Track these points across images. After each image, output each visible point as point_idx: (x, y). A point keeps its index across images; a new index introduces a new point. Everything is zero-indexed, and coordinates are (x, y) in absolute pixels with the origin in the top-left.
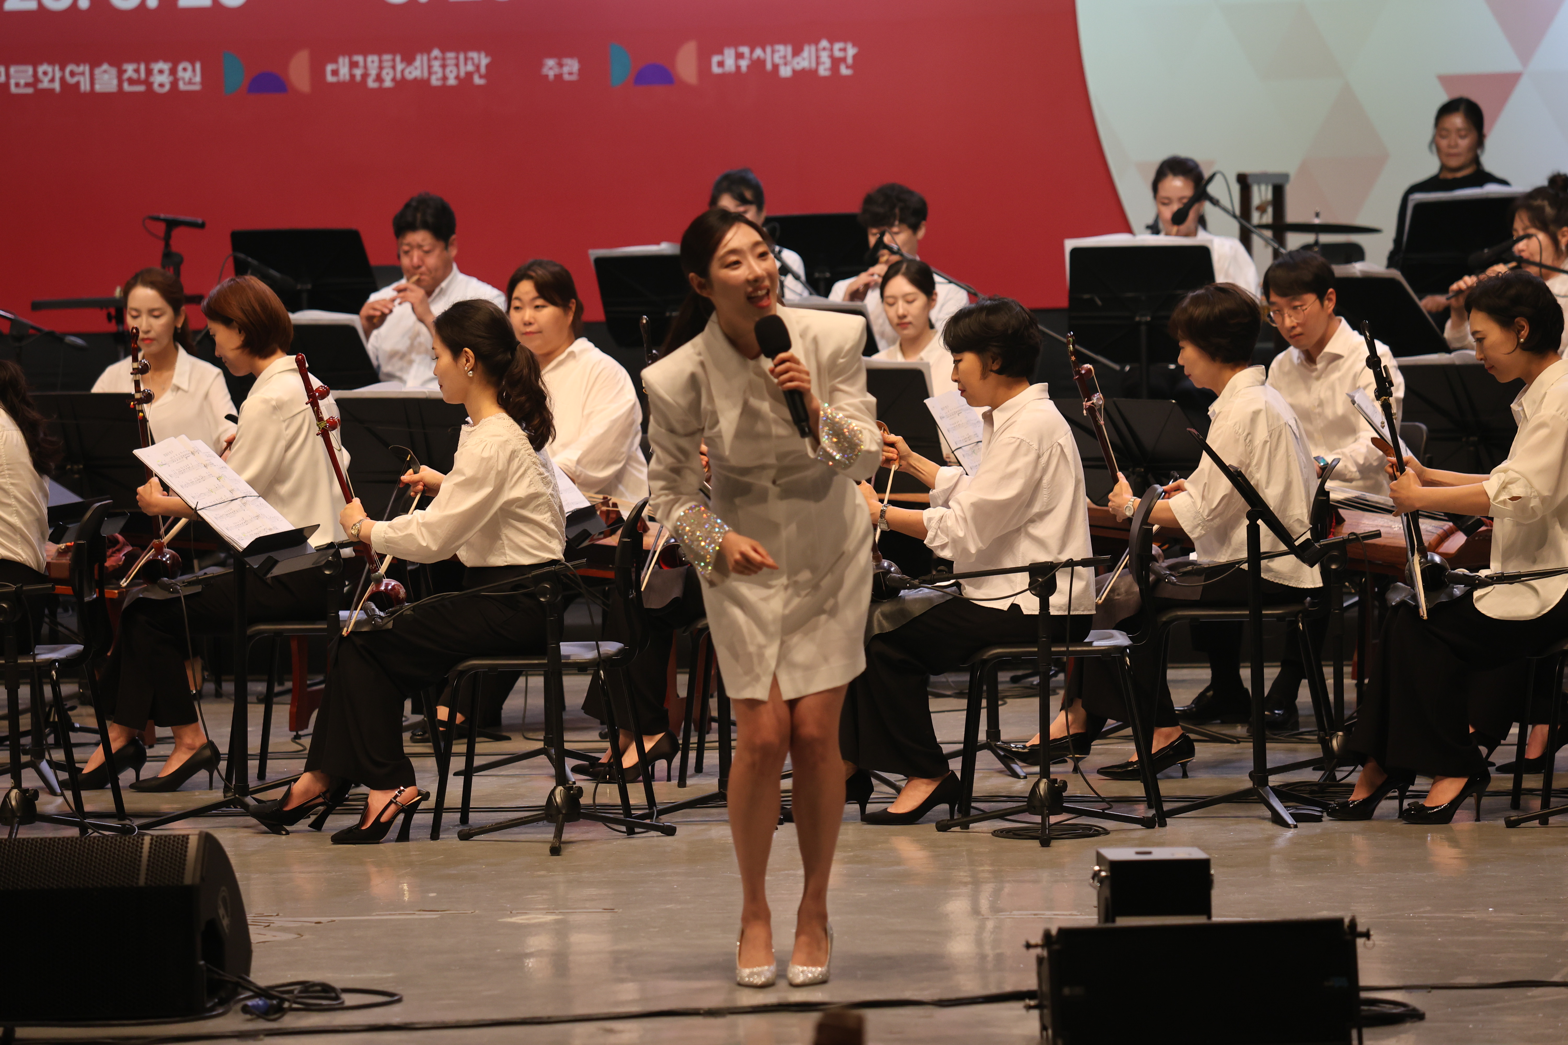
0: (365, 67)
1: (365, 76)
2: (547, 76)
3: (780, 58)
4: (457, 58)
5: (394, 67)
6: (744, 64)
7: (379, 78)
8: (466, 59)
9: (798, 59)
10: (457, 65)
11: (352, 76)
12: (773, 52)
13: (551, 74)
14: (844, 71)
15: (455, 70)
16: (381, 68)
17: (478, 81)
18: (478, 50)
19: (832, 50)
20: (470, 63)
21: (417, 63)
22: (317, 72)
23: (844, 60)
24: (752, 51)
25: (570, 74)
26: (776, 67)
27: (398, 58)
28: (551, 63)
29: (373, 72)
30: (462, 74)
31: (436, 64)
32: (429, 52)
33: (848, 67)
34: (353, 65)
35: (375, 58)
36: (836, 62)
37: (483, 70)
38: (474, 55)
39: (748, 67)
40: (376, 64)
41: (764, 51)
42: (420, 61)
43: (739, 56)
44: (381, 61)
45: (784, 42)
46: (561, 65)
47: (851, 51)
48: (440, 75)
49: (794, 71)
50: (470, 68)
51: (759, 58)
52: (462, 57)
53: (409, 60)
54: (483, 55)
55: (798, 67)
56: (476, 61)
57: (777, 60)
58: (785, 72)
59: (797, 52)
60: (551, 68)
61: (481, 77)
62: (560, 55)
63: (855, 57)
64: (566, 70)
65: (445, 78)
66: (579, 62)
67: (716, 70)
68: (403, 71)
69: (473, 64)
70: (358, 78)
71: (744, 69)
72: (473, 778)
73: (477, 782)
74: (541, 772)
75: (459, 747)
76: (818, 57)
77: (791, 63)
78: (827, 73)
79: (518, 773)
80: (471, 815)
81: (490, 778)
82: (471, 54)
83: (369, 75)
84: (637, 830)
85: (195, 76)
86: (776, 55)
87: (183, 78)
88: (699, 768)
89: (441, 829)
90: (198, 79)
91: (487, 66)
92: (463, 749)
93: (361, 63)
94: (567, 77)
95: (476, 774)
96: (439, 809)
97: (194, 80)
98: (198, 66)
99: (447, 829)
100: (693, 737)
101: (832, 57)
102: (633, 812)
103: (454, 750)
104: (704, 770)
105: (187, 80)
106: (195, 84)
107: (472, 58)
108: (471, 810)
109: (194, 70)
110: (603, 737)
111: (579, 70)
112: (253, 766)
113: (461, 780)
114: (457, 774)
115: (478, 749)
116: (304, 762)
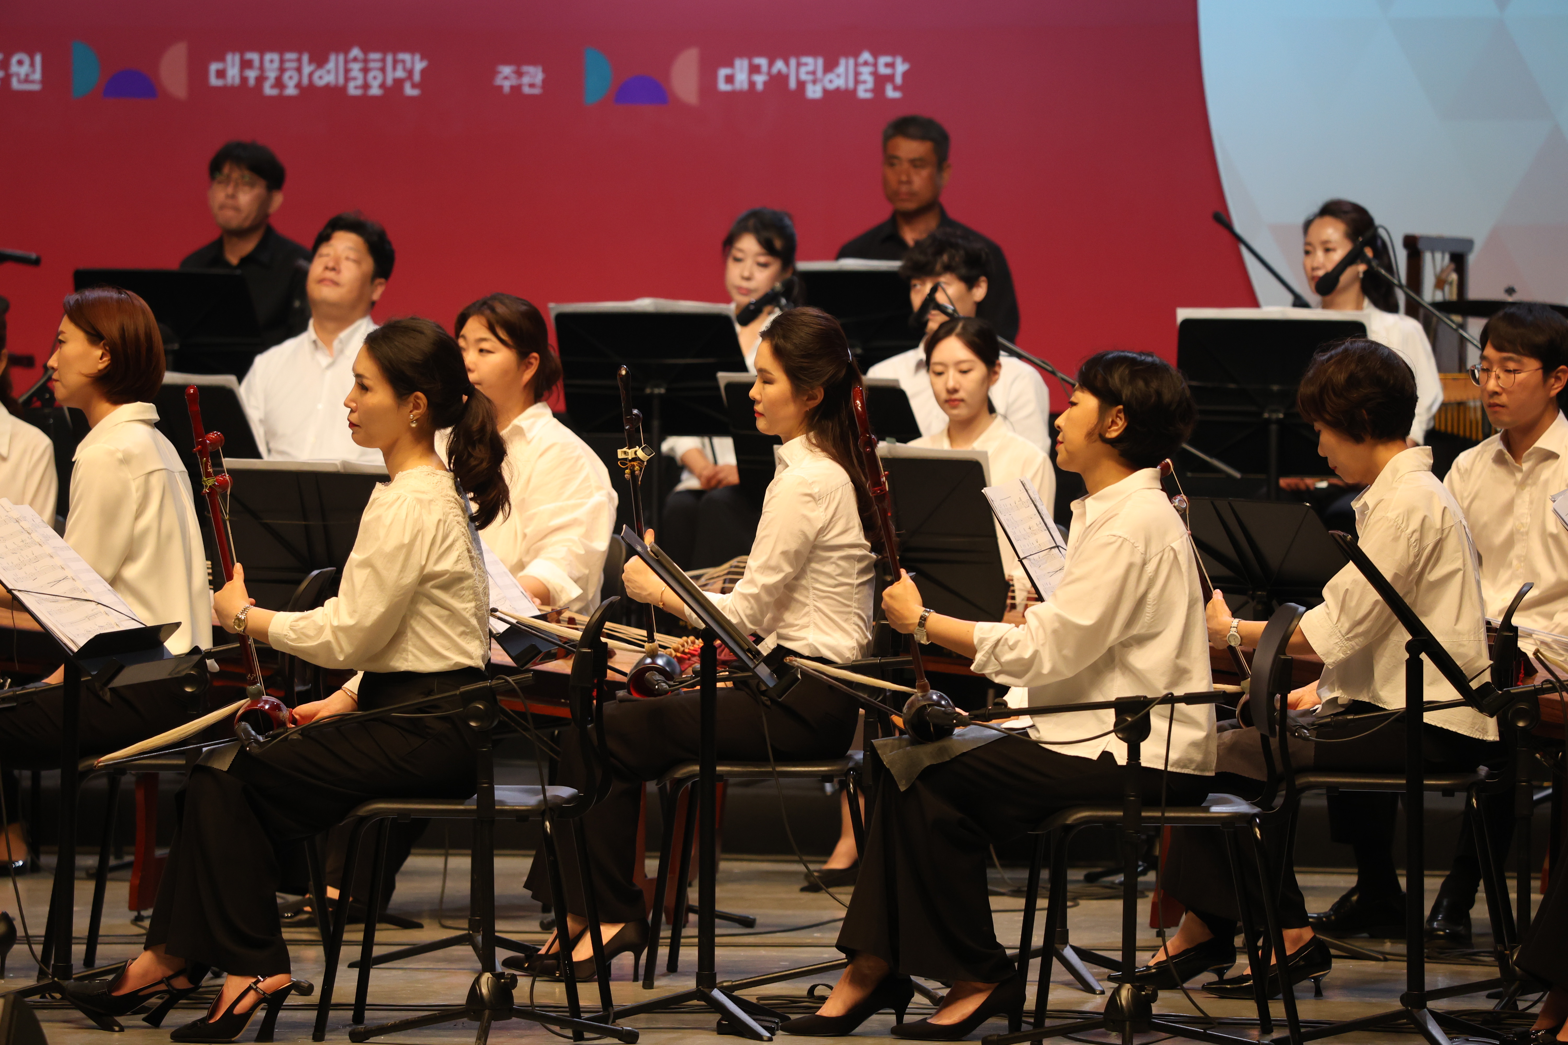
0: (262, 68)
1: (261, 79)
2: (501, 88)
3: (808, 73)
4: (383, 60)
5: (299, 70)
6: (760, 80)
7: (279, 83)
8: (395, 62)
9: (830, 76)
10: (383, 70)
11: (244, 80)
12: (799, 65)
13: (507, 85)
14: (891, 93)
15: (379, 75)
16: (282, 70)
17: (409, 91)
18: (412, 50)
19: (875, 65)
20: (400, 66)
21: (331, 65)
22: (197, 73)
23: (890, 78)
24: (771, 64)
25: (532, 86)
26: (801, 85)
27: (305, 58)
28: (507, 70)
29: (272, 75)
30: (389, 82)
31: (356, 67)
32: (346, 52)
33: (896, 88)
34: (246, 64)
35: (276, 57)
36: (881, 81)
37: (417, 77)
38: (406, 57)
39: (765, 84)
40: (276, 65)
41: (787, 64)
42: (335, 62)
43: (754, 69)
44: (282, 61)
45: (813, 53)
46: (519, 74)
47: (901, 67)
48: (360, 82)
49: (825, 91)
50: (400, 74)
51: (779, 72)
52: (389, 58)
53: (319, 61)
54: (417, 57)
55: (831, 87)
56: (409, 65)
57: (803, 77)
58: (814, 92)
59: (830, 67)
60: (506, 78)
61: (414, 86)
62: (519, 61)
63: (905, 75)
64: (526, 80)
65: (366, 86)
66: (544, 71)
67: (723, 86)
68: (311, 75)
69: (404, 69)
70: (252, 82)
71: (760, 87)
72: (371, 970)
73: (375, 974)
74: (462, 966)
75: (354, 934)
76: (857, 74)
77: (821, 80)
78: (869, 95)
79: (431, 966)
80: (368, 1014)
81: (394, 972)
82: (401, 56)
83: (266, 78)
84: (587, 1035)
85: (34, 72)
86: (803, 70)
87: (18, 75)
88: (673, 966)
89: (327, 1029)
90: (37, 76)
91: (423, 72)
92: (360, 936)
93: (257, 63)
94: (527, 90)
95: (375, 967)
96: (325, 1004)
97: (32, 77)
98: (38, 59)
99: (335, 1029)
100: (664, 930)
101: (875, 74)
102: (582, 1015)
103: (346, 937)
104: (679, 969)
105: (22, 76)
106: (33, 82)
107: (403, 62)
108: (367, 1007)
109: (32, 64)
110: (546, 927)
111: (544, 81)
112: (78, 950)
113: (355, 972)
114: (351, 966)
115: (379, 936)
116: (143, 946)
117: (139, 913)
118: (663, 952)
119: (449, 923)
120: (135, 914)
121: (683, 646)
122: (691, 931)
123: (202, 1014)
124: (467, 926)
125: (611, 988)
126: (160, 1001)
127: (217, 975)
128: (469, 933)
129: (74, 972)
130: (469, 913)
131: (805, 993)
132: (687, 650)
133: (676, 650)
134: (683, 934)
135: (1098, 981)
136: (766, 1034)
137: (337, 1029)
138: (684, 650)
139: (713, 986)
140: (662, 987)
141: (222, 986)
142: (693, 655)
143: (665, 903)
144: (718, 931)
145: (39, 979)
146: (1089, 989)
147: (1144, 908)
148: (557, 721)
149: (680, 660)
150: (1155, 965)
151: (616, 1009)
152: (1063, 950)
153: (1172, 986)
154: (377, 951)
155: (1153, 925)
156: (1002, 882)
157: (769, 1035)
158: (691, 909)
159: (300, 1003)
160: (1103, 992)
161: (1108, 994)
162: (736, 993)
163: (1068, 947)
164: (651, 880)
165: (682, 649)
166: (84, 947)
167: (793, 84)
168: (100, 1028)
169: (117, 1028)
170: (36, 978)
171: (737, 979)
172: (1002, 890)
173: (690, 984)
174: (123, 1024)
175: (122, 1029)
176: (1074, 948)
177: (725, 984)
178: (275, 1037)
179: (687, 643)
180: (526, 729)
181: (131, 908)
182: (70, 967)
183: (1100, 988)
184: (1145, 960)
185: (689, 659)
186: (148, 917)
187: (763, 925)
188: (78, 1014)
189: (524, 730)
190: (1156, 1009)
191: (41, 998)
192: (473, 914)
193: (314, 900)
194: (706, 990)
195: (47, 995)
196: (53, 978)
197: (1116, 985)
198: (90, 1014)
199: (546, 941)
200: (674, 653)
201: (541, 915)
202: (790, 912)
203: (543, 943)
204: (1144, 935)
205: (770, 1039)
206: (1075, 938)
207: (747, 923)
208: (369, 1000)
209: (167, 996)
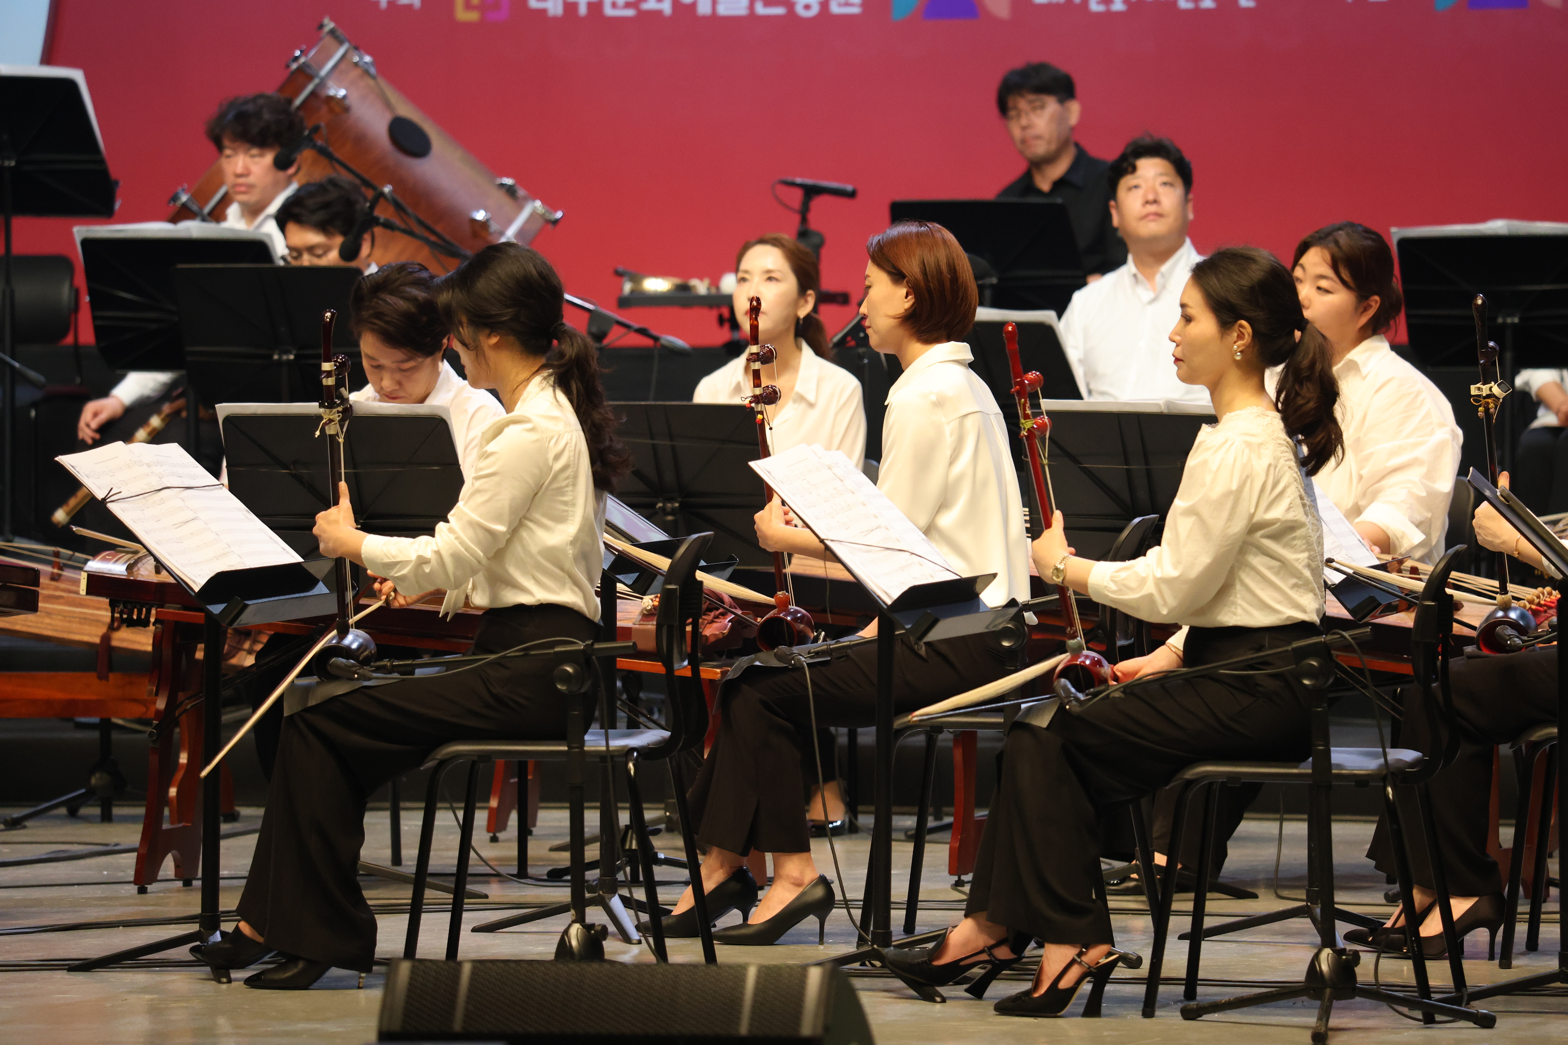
72: (1203, 942)
74: (1301, 940)
75: (1183, 903)
79: (1266, 940)
80: (1200, 990)
81: (1227, 944)
84: (1438, 1018)
88: (1532, 944)
89: (1157, 1005)
92: (1189, 906)
95: (1207, 939)
96: (1154, 979)
99: (1165, 1005)
100: (1522, 905)
102: (1432, 995)
103: (1175, 906)
104: (1539, 948)
108: (1199, 982)
110: (1391, 899)
112: (898, 916)
113: (1186, 944)
114: (1182, 937)
115: (1210, 906)
116: (963, 912)
117: (959, 878)
118: (1521, 929)
119: (1285, 893)
120: (956, 878)
121: (1538, 597)
122: (1552, 906)
123: (1027, 986)
124: (1304, 897)
125: (1464, 967)
126: (983, 971)
127: (1041, 946)
128: (1307, 905)
129: (894, 939)
130: (1306, 883)
132: (1542, 602)
133: (1531, 602)
134: (1543, 910)
137: (1168, 1005)
138: (1539, 602)
140: (1521, 967)
141: (1045, 956)
142: (1550, 608)
143: (1522, 875)
145: (858, 946)
148: (1400, 678)
149: (1535, 613)
151: (1470, 990)
154: (1208, 922)
158: (1552, 883)
159: (1128, 977)
164: (1507, 850)
165: (1537, 601)
166: (904, 912)
168: (921, 998)
169: (938, 999)
170: (855, 945)
173: (1552, 964)
174: (945, 995)
175: (944, 1000)
178: (1104, 1010)
179: (1543, 594)
180: (1365, 687)
181: (951, 873)
182: (889, 934)
185: (1545, 612)
186: (968, 882)
188: (898, 983)
189: (1363, 688)
191: (861, 965)
192: (1311, 885)
193: (1141, 866)
195: (867, 963)
196: (872, 945)
198: (911, 984)
199: (1390, 915)
200: (1528, 606)
201: (1386, 886)
203: (1387, 917)
208: (1201, 975)
209: (989, 967)
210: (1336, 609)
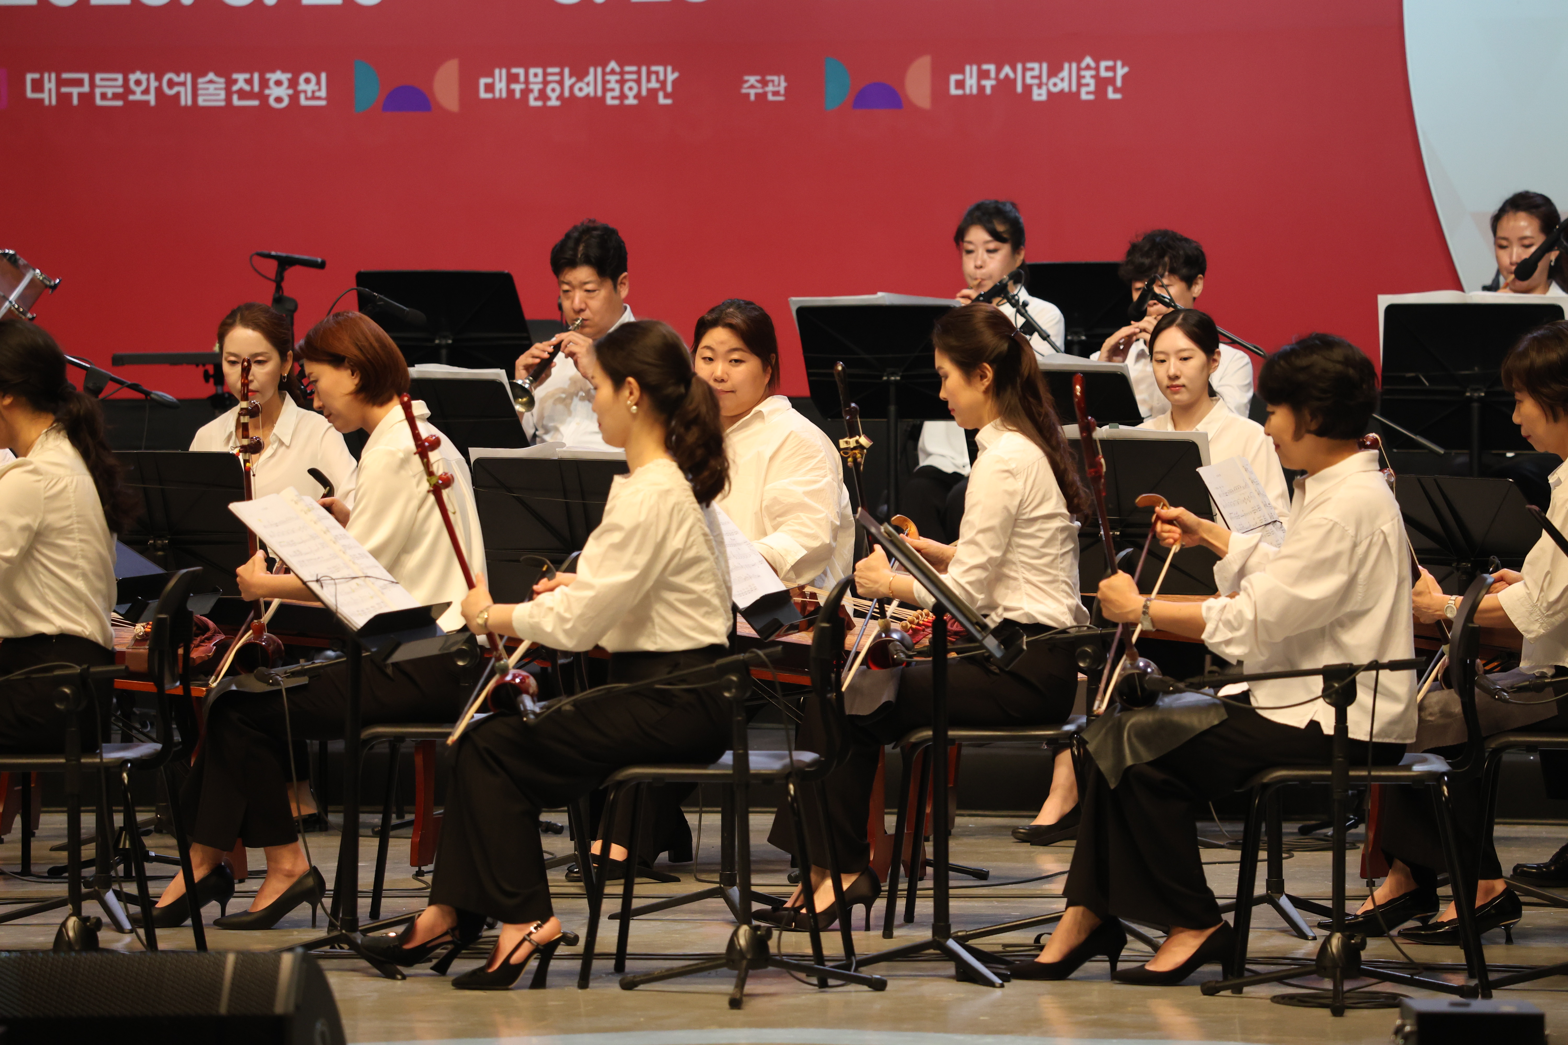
0: (527, 82)
1: (526, 92)
2: (746, 96)
4: (639, 73)
5: (561, 83)
6: (988, 84)
7: (543, 96)
8: (649, 73)
9: (1054, 80)
10: (638, 82)
11: (510, 93)
12: (1025, 70)
13: (752, 93)
14: (1111, 95)
15: (635, 86)
16: (545, 83)
17: (662, 100)
18: (664, 63)
19: (1097, 69)
20: (653, 77)
21: (590, 78)
22: (468, 86)
23: (1112, 81)
24: (999, 70)
25: (776, 93)
26: (1028, 88)
27: (567, 71)
28: (752, 79)
29: (536, 88)
30: (644, 93)
31: (613, 80)
32: (604, 65)
33: (1116, 90)
34: (512, 79)
35: (539, 71)
36: (1102, 84)
37: (669, 88)
38: (659, 68)
39: (994, 88)
40: (540, 79)
41: (1014, 69)
42: (593, 75)
43: (983, 75)
44: (545, 74)
45: (1038, 59)
46: (764, 83)
47: (1121, 71)
48: (617, 93)
49: (1050, 94)
50: (654, 85)
51: (1007, 77)
52: (644, 70)
53: (580, 74)
54: (670, 69)
55: (1055, 90)
56: (662, 77)
57: (1029, 81)
58: (1039, 95)
59: (1054, 72)
60: (752, 87)
61: (666, 96)
62: (763, 71)
63: (1124, 77)
64: (770, 88)
65: (623, 96)
66: (787, 80)
67: (954, 91)
68: (571, 87)
69: (658, 80)
70: (518, 95)
71: (988, 91)
72: (631, 921)
73: (636, 926)
74: (715, 917)
75: (615, 888)
76: (1080, 77)
77: (1047, 84)
78: (1091, 97)
79: (687, 918)
80: (628, 963)
81: (653, 923)
82: (654, 68)
83: (532, 91)
84: (831, 982)
85: (320, 90)
86: (1029, 74)
87: (305, 92)
88: (909, 917)
89: (591, 977)
90: (323, 93)
91: (674, 82)
92: (619, 890)
93: (522, 78)
94: (770, 97)
95: (635, 918)
96: (589, 955)
97: (317, 94)
98: (323, 76)
99: (599, 977)
100: (902, 883)
101: (1097, 77)
102: (826, 963)
103: (608, 890)
104: (915, 920)
105: (309, 94)
106: (319, 98)
107: (657, 73)
108: (627, 957)
109: (318, 83)
110: (793, 880)
111: (786, 89)
112: (364, 904)
113: (616, 923)
114: (612, 917)
115: (638, 889)
116: (427, 899)
117: (420, 869)
118: (901, 905)
119: (704, 877)
120: (417, 869)
121: (918, 618)
122: (927, 883)
123: (482, 963)
124: (718, 880)
125: (853, 937)
126: (445, 951)
127: (491, 927)
128: (721, 887)
129: (360, 924)
130: (719, 867)
131: (1032, 941)
132: (921, 622)
133: (911, 622)
134: (919, 887)
135: (1310, 927)
136: (998, 981)
137: (601, 977)
138: (918, 622)
139: (948, 936)
140: (899, 936)
141: (498, 937)
142: (927, 627)
143: (902, 858)
144: (952, 883)
145: (328, 932)
146: (1302, 935)
147: (1353, 860)
148: (799, 689)
149: (915, 632)
150: (1362, 914)
151: (858, 958)
152: (1279, 899)
153: (1379, 933)
154: (636, 903)
155: (1363, 875)
156: (1220, 835)
157: (1000, 982)
158: (928, 863)
159: (567, 953)
160: (1315, 938)
161: (1320, 941)
162: (970, 942)
163: (1284, 896)
164: (890, 836)
165: (916, 621)
166: (370, 900)
167: (1019, 89)
168: (383, 976)
169: (399, 977)
170: (326, 929)
171: (971, 929)
172: (1221, 843)
173: (925, 934)
175: (404, 977)
176: (1289, 897)
177: (960, 934)
179: (922, 615)
180: (772, 697)
181: (412, 864)
182: (355, 920)
183: (1312, 934)
184: (1357, 908)
185: (924, 630)
187: (995, 878)
188: (363, 963)
189: (770, 697)
190: (1364, 955)
191: (331, 948)
192: (723, 869)
193: (579, 856)
194: (941, 940)
195: (336, 946)
196: (341, 930)
197: (1327, 933)
198: (375, 964)
199: (791, 894)
200: (909, 625)
201: (790, 869)
202: (1021, 865)
203: (789, 895)
204: (1354, 884)
205: (1002, 986)
206: (1291, 888)
207: (981, 875)
208: (630, 949)
209: (450, 947)
210: (745, 629)
